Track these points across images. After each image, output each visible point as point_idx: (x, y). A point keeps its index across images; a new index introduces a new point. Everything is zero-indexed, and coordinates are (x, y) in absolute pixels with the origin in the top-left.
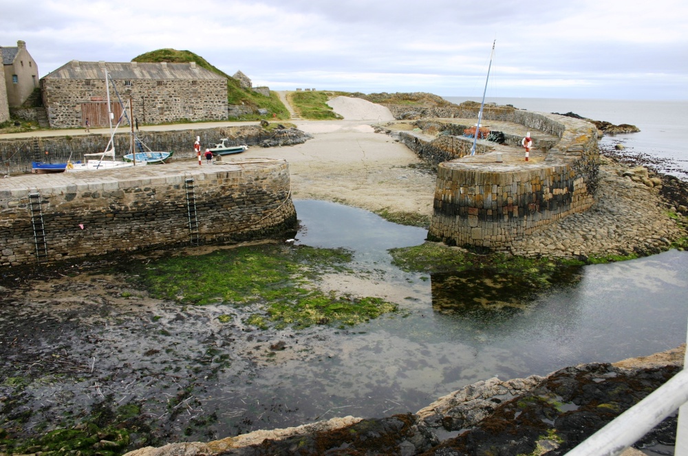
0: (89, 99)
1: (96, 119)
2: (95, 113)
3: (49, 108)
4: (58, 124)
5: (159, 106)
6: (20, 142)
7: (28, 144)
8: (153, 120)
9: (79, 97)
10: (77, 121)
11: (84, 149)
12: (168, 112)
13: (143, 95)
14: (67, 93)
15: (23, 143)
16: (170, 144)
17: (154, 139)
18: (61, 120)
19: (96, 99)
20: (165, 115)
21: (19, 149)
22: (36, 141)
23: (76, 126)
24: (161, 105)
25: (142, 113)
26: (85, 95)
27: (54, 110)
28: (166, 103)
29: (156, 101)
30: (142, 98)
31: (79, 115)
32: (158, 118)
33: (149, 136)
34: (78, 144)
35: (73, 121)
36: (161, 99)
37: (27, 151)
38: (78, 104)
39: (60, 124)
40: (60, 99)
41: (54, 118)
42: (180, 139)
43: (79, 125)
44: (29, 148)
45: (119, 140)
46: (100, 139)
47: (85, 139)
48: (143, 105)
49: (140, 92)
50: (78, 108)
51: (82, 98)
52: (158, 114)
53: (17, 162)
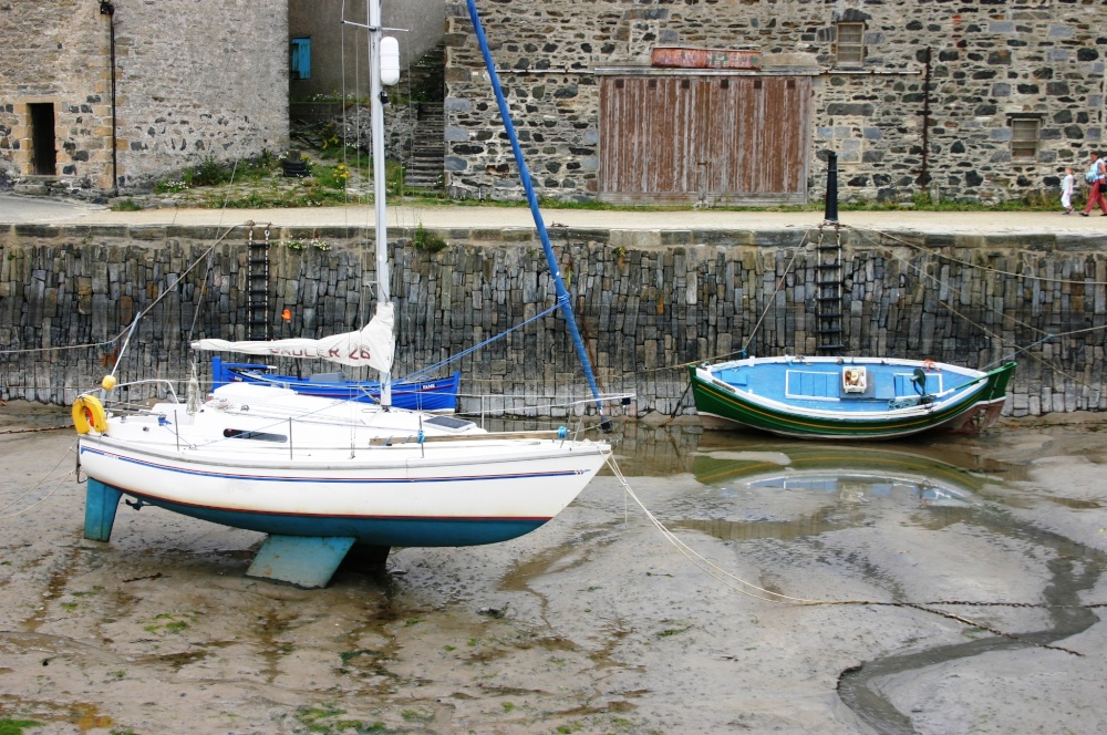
0: (645, 58)
1: (665, 164)
2: (667, 131)
3: (451, 99)
4: (481, 178)
5: (1016, 103)
6: (186, 245)
7: (222, 262)
8: (973, 179)
9: (597, 46)
10: (573, 166)
11: (500, 308)
12: (1064, 143)
13: (927, 39)
14: (539, 24)
15: (197, 254)
16: (1011, 320)
17: (910, 282)
18: (501, 157)
19: (676, 57)
20: (1048, 158)
21: (173, 282)
22: (260, 245)
23: (566, 193)
24: (1030, 99)
25: (913, 138)
26: (623, 35)
27: (469, 106)
28: (1059, 90)
29: (1002, 77)
30: (925, 56)
31: (588, 138)
32: (1003, 168)
33: (884, 263)
34: (474, 281)
35: (554, 167)
36: (1029, 68)
37: (212, 297)
38: (586, 80)
39: (494, 176)
40: (503, 54)
41: (464, 149)
42: (1077, 289)
43: (582, 184)
44: (222, 282)
45: (702, 272)
46: (592, 258)
47: (513, 254)
48: (924, 96)
49: (914, 26)
50: (585, 104)
51: (609, 49)
52: (1004, 147)
53: (155, 352)
